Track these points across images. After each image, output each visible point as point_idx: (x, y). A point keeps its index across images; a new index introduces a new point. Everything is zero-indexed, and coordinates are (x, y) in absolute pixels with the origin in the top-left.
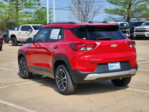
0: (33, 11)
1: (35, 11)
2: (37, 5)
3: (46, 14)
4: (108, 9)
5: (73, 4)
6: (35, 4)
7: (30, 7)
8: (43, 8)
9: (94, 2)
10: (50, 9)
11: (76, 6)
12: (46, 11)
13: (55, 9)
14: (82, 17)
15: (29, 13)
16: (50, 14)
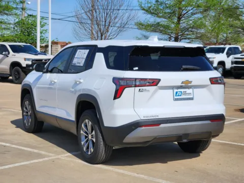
0: (13, 20)
1: (17, 20)
2: (21, 10)
3: (36, 26)
4: (142, 22)
5: (83, 12)
6: (16, 8)
7: (7, 12)
8: (30, 15)
9: (119, 10)
10: (42, 18)
11: (88, 14)
12: (35, 22)
13: (52, 19)
14: (97, 33)
15: (5, 23)
16: (42, 26)
